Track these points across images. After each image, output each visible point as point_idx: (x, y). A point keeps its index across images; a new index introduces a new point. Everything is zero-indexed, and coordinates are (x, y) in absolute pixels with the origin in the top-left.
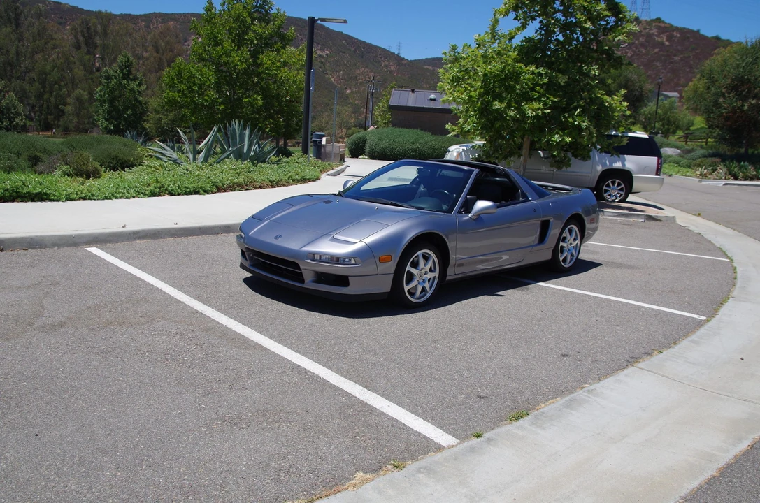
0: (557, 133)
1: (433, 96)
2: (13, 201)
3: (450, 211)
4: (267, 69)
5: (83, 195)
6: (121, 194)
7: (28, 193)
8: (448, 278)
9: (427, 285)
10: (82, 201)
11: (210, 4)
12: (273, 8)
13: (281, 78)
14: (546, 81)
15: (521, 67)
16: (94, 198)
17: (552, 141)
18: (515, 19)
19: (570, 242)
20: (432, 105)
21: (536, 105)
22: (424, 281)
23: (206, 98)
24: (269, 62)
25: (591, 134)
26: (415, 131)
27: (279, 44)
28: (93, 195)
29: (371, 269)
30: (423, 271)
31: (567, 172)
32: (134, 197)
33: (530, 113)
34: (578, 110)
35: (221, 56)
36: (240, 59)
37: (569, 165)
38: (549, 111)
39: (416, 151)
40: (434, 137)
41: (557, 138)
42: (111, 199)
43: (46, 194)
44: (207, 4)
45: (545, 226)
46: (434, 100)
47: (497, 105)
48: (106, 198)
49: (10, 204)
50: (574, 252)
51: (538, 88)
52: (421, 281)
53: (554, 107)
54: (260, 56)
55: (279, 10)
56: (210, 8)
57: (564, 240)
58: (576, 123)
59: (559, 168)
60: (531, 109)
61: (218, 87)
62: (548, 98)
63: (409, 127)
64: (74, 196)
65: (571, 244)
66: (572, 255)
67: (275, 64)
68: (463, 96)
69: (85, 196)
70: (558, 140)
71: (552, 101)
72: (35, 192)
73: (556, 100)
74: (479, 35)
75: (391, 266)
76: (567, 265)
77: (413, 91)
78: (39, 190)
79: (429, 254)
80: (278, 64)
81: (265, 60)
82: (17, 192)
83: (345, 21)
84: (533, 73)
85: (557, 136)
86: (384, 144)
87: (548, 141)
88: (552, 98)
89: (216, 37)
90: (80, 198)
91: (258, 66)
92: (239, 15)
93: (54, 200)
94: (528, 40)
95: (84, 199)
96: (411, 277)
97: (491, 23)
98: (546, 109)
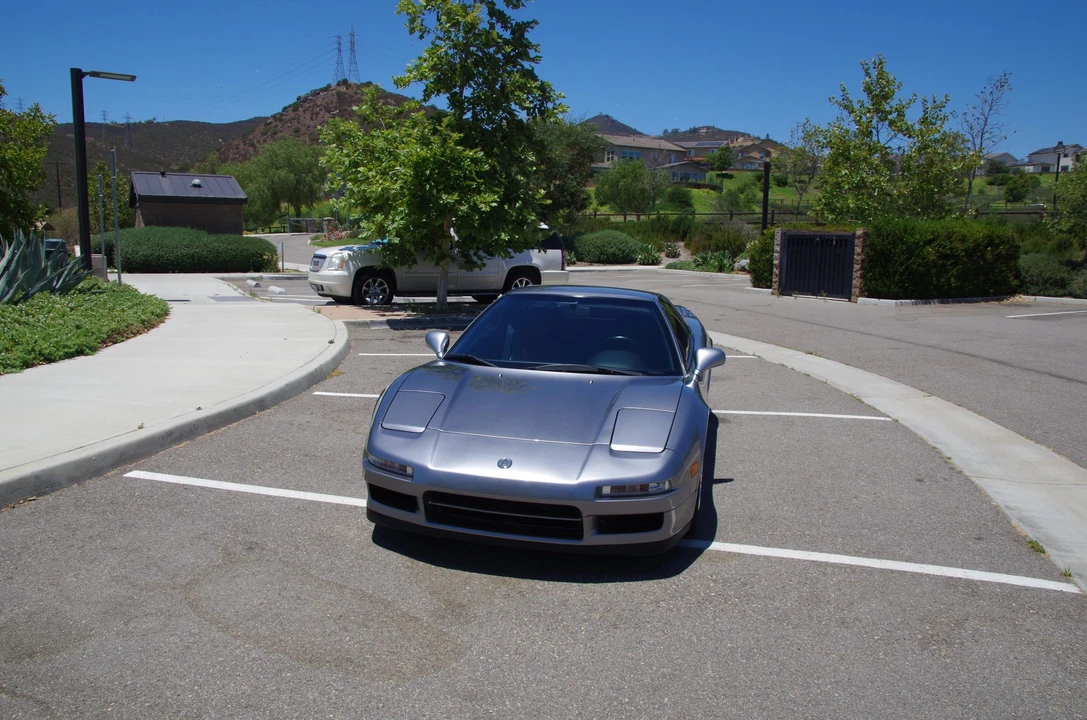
1: (197, 181)
15: (461, 151)
20: (195, 193)
26: (184, 229)
39: (193, 256)
40: (214, 237)
46: (198, 186)
63: (172, 224)
77: (163, 174)
83: (133, 78)
86: (144, 251)
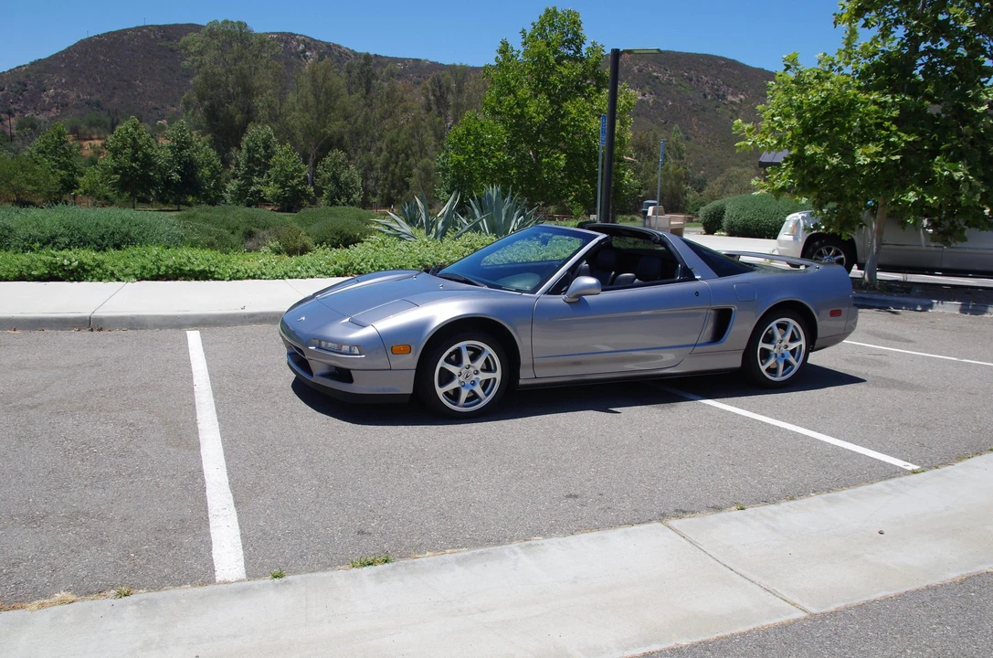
0: (913, 190)
2: (176, 279)
3: (534, 291)
4: (573, 119)
5: (252, 274)
6: (295, 274)
7: (190, 270)
8: (521, 382)
9: (478, 389)
10: (250, 281)
11: (505, 44)
12: (585, 42)
13: (590, 131)
14: (895, 113)
15: (855, 95)
16: (264, 277)
17: (904, 201)
18: (864, 26)
19: (783, 344)
21: (872, 148)
22: (473, 383)
23: (495, 160)
24: (574, 111)
25: (972, 188)
27: (592, 88)
28: (264, 274)
29: (381, 362)
30: (472, 370)
31: (966, 248)
32: (312, 277)
33: (862, 160)
34: (952, 153)
35: (512, 108)
36: (536, 109)
37: (965, 239)
38: (898, 157)
41: (911, 197)
42: (283, 278)
43: (211, 272)
44: (501, 45)
45: (723, 320)
47: (810, 150)
48: (277, 278)
49: (172, 282)
50: (792, 359)
51: (887, 124)
52: (468, 382)
53: (909, 150)
54: (564, 105)
55: (594, 43)
56: (504, 49)
57: (770, 339)
58: (946, 173)
59: (946, 243)
60: (865, 154)
61: (512, 148)
62: (900, 138)
64: (240, 274)
65: (786, 347)
66: (787, 364)
67: (583, 113)
68: (768, 140)
69: (254, 275)
70: (912, 200)
71: (905, 141)
72: (197, 269)
73: (911, 139)
74: (825, 54)
75: (411, 360)
76: (779, 378)
78: (202, 267)
79: (483, 348)
80: (587, 113)
81: (571, 108)
82: (180, 270)
84: (875, 102)
85: (911, 194)
86: (746, 216)
87: (896, 201)
88: (905, 137)
89: (508, 83)
90: (249, 277)
91: (563, 116)
92: (539, 55)
93: (219, 279)
94: (887, 55)
95: (253, 278)
96: (447, 377)
97: (846, 37)
98: (894, 155)
